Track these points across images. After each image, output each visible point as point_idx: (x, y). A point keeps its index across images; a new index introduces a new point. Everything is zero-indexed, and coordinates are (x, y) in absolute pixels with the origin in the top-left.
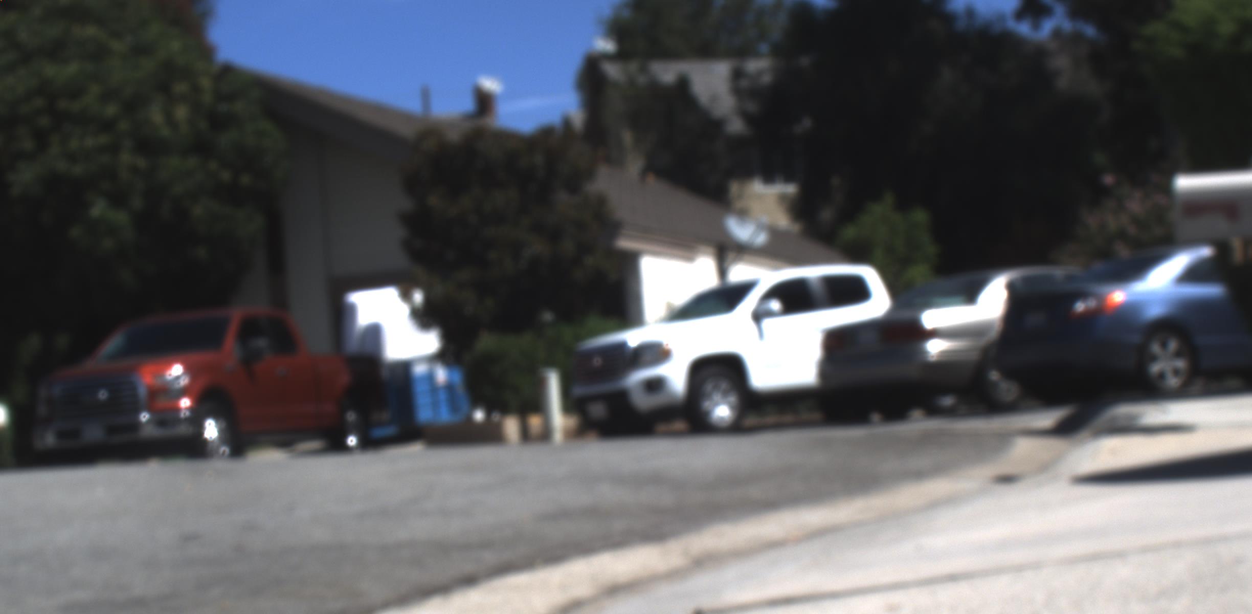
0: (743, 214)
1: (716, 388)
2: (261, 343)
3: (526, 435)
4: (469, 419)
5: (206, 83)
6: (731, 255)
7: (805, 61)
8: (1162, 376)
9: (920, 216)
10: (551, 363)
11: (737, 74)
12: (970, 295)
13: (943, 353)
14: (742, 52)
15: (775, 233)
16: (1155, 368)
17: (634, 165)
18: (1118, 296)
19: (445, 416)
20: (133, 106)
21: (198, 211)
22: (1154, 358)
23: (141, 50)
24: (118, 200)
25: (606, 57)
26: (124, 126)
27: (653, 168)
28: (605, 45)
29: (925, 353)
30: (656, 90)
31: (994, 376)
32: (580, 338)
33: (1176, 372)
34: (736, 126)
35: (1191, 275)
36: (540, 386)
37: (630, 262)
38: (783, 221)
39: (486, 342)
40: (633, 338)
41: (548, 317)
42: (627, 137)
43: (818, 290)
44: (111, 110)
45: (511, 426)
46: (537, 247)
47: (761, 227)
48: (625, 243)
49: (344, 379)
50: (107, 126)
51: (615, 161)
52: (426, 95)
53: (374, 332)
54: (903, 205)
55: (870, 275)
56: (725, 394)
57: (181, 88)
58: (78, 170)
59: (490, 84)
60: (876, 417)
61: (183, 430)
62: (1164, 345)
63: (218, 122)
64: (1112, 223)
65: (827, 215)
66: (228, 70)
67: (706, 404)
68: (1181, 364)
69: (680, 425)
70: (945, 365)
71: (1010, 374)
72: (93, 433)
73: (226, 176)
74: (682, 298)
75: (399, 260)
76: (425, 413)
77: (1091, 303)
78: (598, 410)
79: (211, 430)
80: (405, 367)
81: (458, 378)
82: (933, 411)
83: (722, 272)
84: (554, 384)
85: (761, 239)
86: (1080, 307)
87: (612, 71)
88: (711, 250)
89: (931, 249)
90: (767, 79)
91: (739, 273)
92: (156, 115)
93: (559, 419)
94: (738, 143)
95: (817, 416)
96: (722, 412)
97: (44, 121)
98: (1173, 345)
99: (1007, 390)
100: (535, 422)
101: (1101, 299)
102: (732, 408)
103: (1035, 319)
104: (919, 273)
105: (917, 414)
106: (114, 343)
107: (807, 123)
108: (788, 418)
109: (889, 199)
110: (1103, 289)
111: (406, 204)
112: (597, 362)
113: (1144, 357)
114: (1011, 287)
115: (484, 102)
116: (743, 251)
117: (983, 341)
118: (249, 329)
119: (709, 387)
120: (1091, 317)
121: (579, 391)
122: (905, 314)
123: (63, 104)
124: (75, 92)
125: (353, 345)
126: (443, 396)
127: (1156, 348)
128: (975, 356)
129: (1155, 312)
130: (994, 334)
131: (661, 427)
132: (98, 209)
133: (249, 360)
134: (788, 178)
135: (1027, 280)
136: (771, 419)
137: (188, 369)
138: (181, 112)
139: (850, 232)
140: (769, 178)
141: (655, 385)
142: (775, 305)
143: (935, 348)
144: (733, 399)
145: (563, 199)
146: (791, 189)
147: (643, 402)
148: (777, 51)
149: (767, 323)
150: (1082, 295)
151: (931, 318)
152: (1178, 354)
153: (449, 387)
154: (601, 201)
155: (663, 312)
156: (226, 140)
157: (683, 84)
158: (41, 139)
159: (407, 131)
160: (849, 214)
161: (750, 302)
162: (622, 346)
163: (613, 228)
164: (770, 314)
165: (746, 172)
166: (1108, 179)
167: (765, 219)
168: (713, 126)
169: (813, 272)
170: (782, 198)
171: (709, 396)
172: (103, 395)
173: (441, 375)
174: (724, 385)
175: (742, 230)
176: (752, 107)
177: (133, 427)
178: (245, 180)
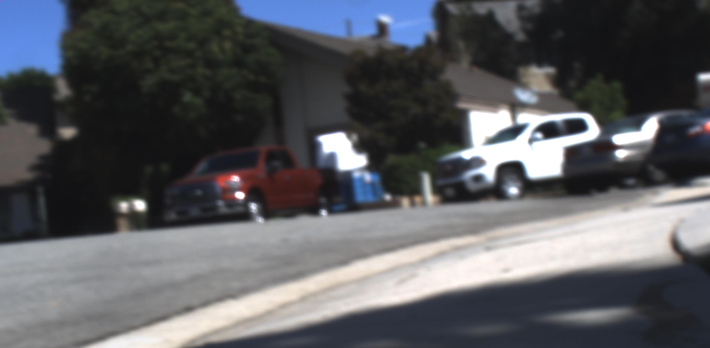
0: (525, 86)
2: (277, 164)
3: (413, 204)
4: (382, 199)
5: (240, 29)
6: (518, 109)
9: (617, 85)
10: (425, 169)
11: (521, 9)
12: (637, 125)
13: (627, 158)
15: (542, 96)
17: (465, 62)
19: (370, 198)
20: (203, 43)
21: (238, 96)
23: (206, 13)
25: (449, 1)
26: (199, 54)
27: (476, 63)
29: (614, 157)
30: (476, 18)
31: (652, 168)
32: (439, 156)
34: (521, 37)
36: (420, 181)
37: (464, 116)
38: (547, 88)
39: (392, 159)
40: (466, 155)
41: (422, 145)
42: (461, 44)
43: (562, 127)
45: (405, 201)
46: (415, 110)
47: (534, 94)
48: (462, 105)
49: (318, 181)
50: (189, 54)
51: (455, 60)
53: (332, 157)
54: (608, 79)
55: (588, 118)
57: (227, 32)
58: (176, 78)
59: (385, 19)
61: (240, 209)
65: (572, 84)
66: (250, 23)
67: (505, 187)
70: (627, 164)
71: (660, 166)
72: (195, 212)
73: (251, 77)
74: (493, 132)
75: (344, 118)
76: (360, 197)
77: (699, 129)
78: (450, 192)
80: (348, 174)
81: (376, 179)
83: (514, 118)
84: (426, 180)
85: (535, 99)
86: (693, 131)
87: (453, 9)
88: (507, 106)
90: (537, 11)
91: (523, 118)
92: (214, 47)
93: (430, 197)
94: (522, 46)
95: (563, 191)
96: (513, 191)
97: (158, 53)
99: (658, 175)
100: (418, 199)
101: (703, 126)
102: (519, 189)
104: (617, 115)
105: (613, 188)
106: (202, 166)
107: (560, 34)
109: (600, 76)
111: (347, 89)
112: (449, 167)
114: (661, 123)
115: (382, 29)
116: (525, 106)
118: (271, 156)
119: (506, 178)
120: (698, 136)
121: (441, 182)
122: (606, 137)
123: (169, 44)
124: (173, 37)
125: (322, 163)
126: (369, 188)
130: (650, 147)
133: (271, 172)
134: (551, 63)
135: (669, 118)
137: (243, 178)
139: (579, 95)
140: (540, 63)
141: (479, 178)
142: (539, 135)
143: (621, 155)
144: (519, 184)
145: (428, 84)
146: (550, 70)
147: (473, 187)
149: (535, 144)
150: (694, 125)
151: (618, 139)
153: (372, 185)
155: (483, 140)
156: (251, 59)
157: (491, 15)
158: (157, 62)
159: (346, 50)
160: (582, 84)
162: (460, 159)
163: (455, 97)
164: (537, 140)
165: (527, 61)
167: (536, 88)
168: (507, 37)
169: (558, 118)
170: (547, 75)
171: (506, 183)
172: (199, 192)
173: (368, 177)
174: (514, 177)
175: (523, 96)
176: (529, 26)
177: (215, 208)
178: (263, 79)
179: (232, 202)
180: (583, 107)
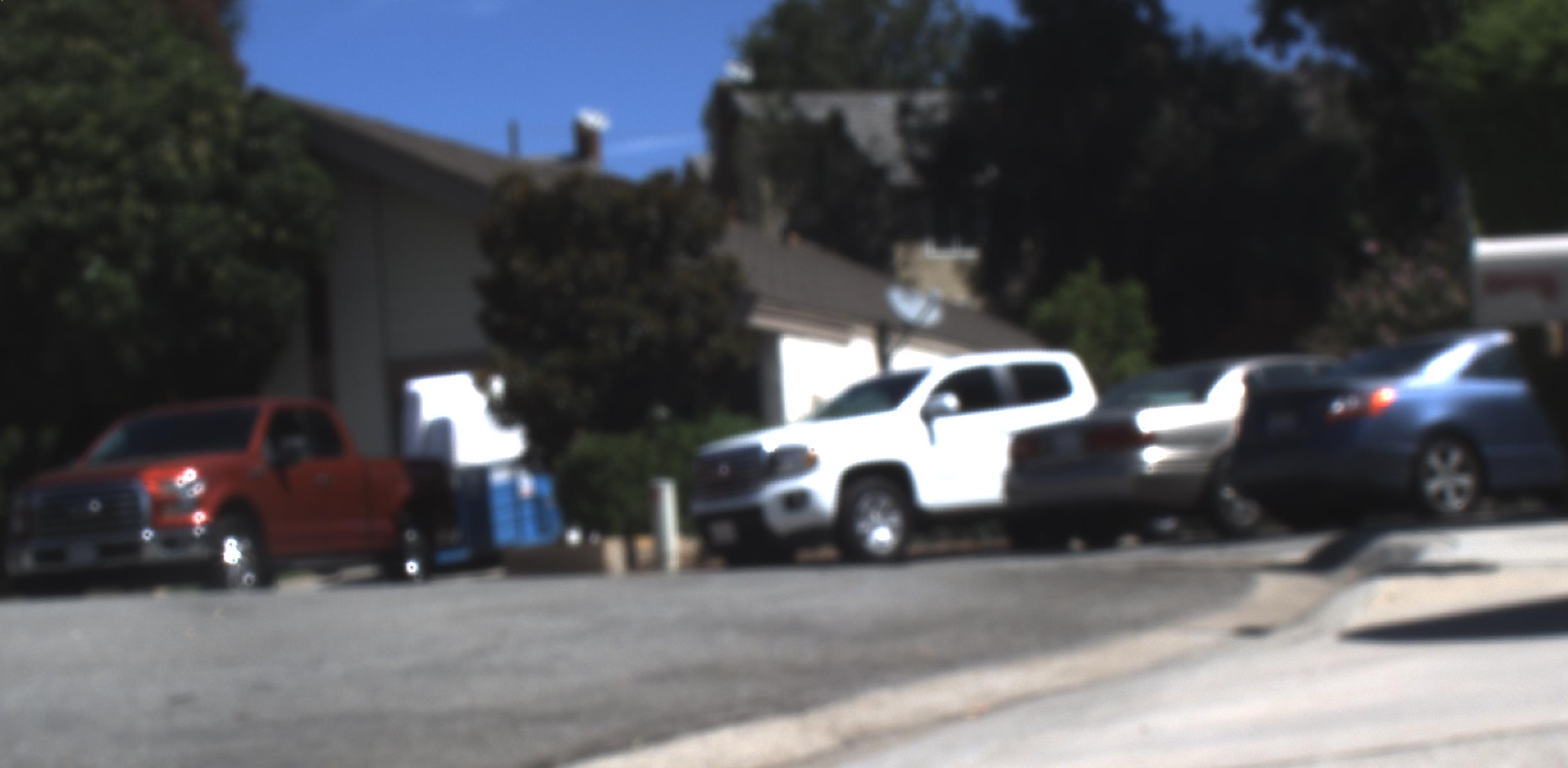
0: (910, 286)
1: (874, 505)
2: (298, 442)
3: (632, 562)
4: (561, 541)
5: (233, 113)
6: (894, 337)
7: (990, 95)
8: (1441, 495)
9: (1135, 290)
10: (665, 471)
11: (904, 110)
12: (1198, 390)
13: (1163, 464)
14: (911, 83)
15: (949, 309)
16: (1433, 486)
17: (774, 223)
18: (1387, 394)
19: (531, 537)
20: (139, 140)
21: (221, 274)
22: (1431, 473)
23: (152, 70)
24: (119, 258)
25: (740, 86)
26: (127, 165)
27: (798, 227)
28: (739, 72)
29: (1141, 463)
30: (803, 129)
31: (1228, 493)
32: (702, 440)
33: (1460, 491)
34: (903, 175)
35: (1479, 368)
36: (651, 500)
38: (961, 295)
39: (584, 444)
40: (769, 441)
41: (662, 412)
42: (766, 188)
43: (1005, 382)
44: (111, 145)
45: (614, 551)
46: (649, 325)
47: (932, 302)
48: (760, 321)
49: (403, 488)
50: (106, 165)
51: (750, 217)
52: (513, 132)
53: (443, 429)
54: (1113, 276)
55: (1071, 364)
56: (886, 513)
57: (200, 118)
58: (70, 220)
59: (594, 119)
60: (1076, 544)
61: (197, 552)
62: (1444, 457)
63: (248, 162)
64: (1376, 303)
65: (1015, 287)
66: (261, 96)
67: (862, 526)
68: (1466, 481)
69: (828, 552)
70: (1165, 479)
71: (1247, 491)
72: (82, 554)
73: (257, 230)
74: (832, 391)
75: (475, 339)
76: (505, 533)
77: (1353, 403)
78: (724, 532)
79: (232, 552)
80: (481, 474)
81: (547, 489)
82: (1150, 537)
83: (884, 358)
84: (668, 498)
85: (933, 317)
86: (1338, 407)
87: (747, 104)
88: (869, 330)
89: (1148, 332)
90: (942, 117)
91: (905, 359)
92: (169, 152)
93: (675, 543)
94: (904, 196)
95: (1002, 541)
96: (882, 535)
97: (27, 158)
98: (1456, 457)
99: (1244, 511)
100: (644, 545)
101: (1365, 397)
102: (894, 530)
103: (1281, 423)
104: (1132, 361)
105: (1129, 540)
106: (110, 440)
107: (990, 174)
108: (965, 544)
109: (1095, 267)
110: (1367, 385)
111: (484, 268)
112: (724, 470)
113: (1419, 472)
115: (586, 141)
116: (910, 331)
117: (1213, 450)
118: (283, 424)
119: (865, 504)
120: (1351, 420)
121: (701, 507)
122: (1116, 414)
123: (50, 137)
124: (67, 121)
125: (415, 447)
126: (528, 512)
127: (1434, 460)
128: (1203, 468)
129: (1433, 414)
130: (1229, 440)
131: (805, 554)
132: (94, 270)
133: (282, 463)
134: (968, 241)
135: (1270, 373)
136: (942, 545)
137: (203, 475)
138: (201, 149)
139: (1044, 310)
140: (943, 240)
141: (797, 501)
142: (950, 401)
143: (1153, 457)
144: (895, 519)
145: (682, 262)
146: (970, 255)
147: (781, 522)
148: (955, 82)
149: (939, 423)
150: (1340, 392)
151: (1148, 420)
152: (1462, 469)
153: (537, 501)
154: (731, 267)
155: (808, 408)
156: (257, 184)
157: (836, 123)
158: (23, 181)
159: (486, 176)
160: (1044, 287)
161: (919, 396)
162: (756, 451)
163: (746, 301)
164: (944, 412)
165: (914, 233)
166: (1371, 247)
167: (939, 292)
168: (874, 174)
169: (999, 360)
170: (960, 266)
171: (865, 516)
172: (95, 506)
173: (527, 484)
174: (885, 502)
175: (908, 306)
176: (923, 151)
177: (133, 547)
178: (282, 235)
180: (1054, 339)
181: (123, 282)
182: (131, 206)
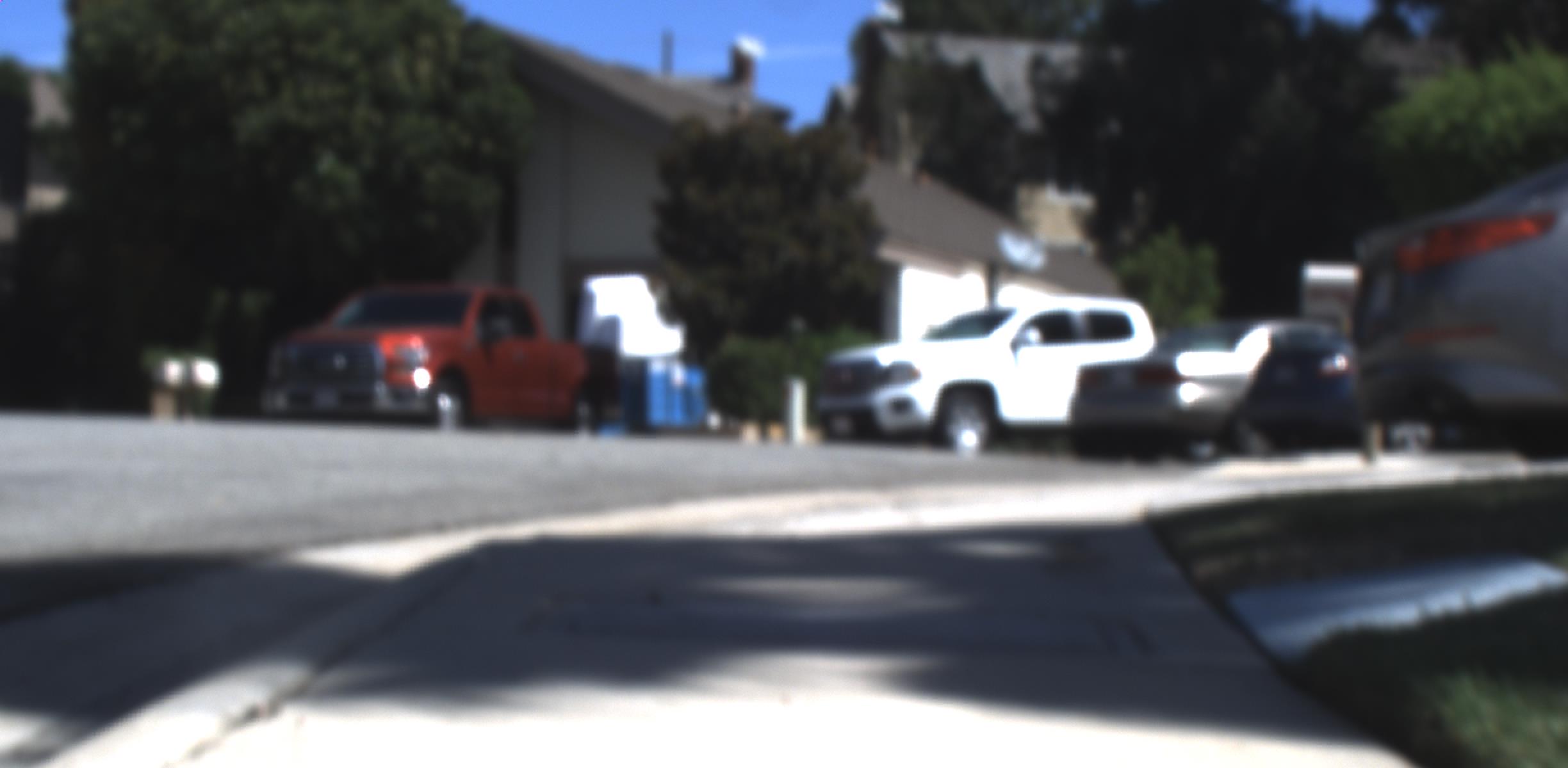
0: (1022, 228)
1: (964, 414)
2: (503, 324)
4: (705, 423)
5: (453, 39)
6: (1003, 276)
7: (1117, 55)
9: (1207, 254)
10: (798, 371)
11: (1038, 64)
12: (1230, 340)
13: (1198, 399)
14: (1049, 32)
15: (1056, 253)
17: (906, 166)
19: (678, 417)
20: (374, 56)
21: (432, 175)
24: (348, 155)
25: (889, 26)
26: (363, 77)
27: (929, 166)
28: (889, 12)
29: (1173, 397)
30: (942, 71)
31: (1244, 427)
32: (829, 350)
34: (1030, 122)
36: (785, 396)
37: (889, 275)
38: (1070, 236)
39: (733, 345)
40: (884, 355)
41: (798, 324)
42: (904, 122)
43: (1080, 324)
44: (351, 59)
45: (750, 433)
46: (793, 252)
47: (1039, 247)
48: (888, 253)
49: (579, 368)
50: (345, 76)
51: (887, 153)
53: (612, 325)
54: (1190, 239)
55: (1136, 313)
56: (973, 421)
57: (426, 41)
58: (309, 120)
59: (751, 46)
61: (418, 406)
63: (462, 80)
65: (1126, 236)
66: (476, 29)
67: (953, 429)
70: (1198, 415)
72: (327, 399)
73: (466, 141)
74: (944, 318)
75: (648, 248)
76: (657, 413)
78: (842, 425)
79: (445, 403)
80: (640, 366)
81: (698, 380)
83: (991, 293)
84: (798, 398)
85: (1037, 260)
87: (896, 44)
89: (1213, 289)
90: (1071, 73)
91: (1014, 296)
92: (397, 68)
93: (801, 432)
94: (1030, 142)
96: (969, 439)
97: (278, 65)
100: (775, 432)
102: (979, 436)
103: (1286, 374)
104: (1198, 314)
106: (349, 310)
107: (1114, 127)
109: (1175, 231)
111: (658, 191)
112: (846, 377)
114: (1275, 342)
115: (741, 67)
116: (1015, 272)
117: (1239, 393)
118: (491, 309)
119: (957, 412)
121: (826, 403)
122: (1164, 358)
123: (299, 48)
124: (313, 35)
125: (588, 334)
126: (678, 401)
132: (327, 163)
133: (489, 341)
134: (1088, 186)
135: (1291, 337)
137: (428, 344)
138: (425, 68)
139: (1128, 265)
140: (1065, 184)
141: (903, 406)
142: (1034, 335)
143: (1189, 395)
144: (980, 426)
145: (825, 202)
146: (1083, 201)
147: (888, 420)
148: (1087, 40)
149: (1023, 351)
151: (1188, 362)
153: (686, 391)
154: (867, 210)
155: (924, 330)
156: (469, 102)
157: (973, 73)
158: (274, 83)
159: (673, 112)
161: (1010, 328)
162: (870, 362)
163: (876, 233)
164: (1028, 343)
165: (1038, 177)
167: (1048, 239)
168: (1004, 121)
169: (1078, 305)
170: (1076, 213)
171: (956, 422)
172: (340, 362)
173: (679, 375)
174: (973, 412)
175: (1016, 250)
176: (1051, 104)
177: (368, 397)
178: (487, 147)
179: (404, 390)
180: (1133, 289)
181: (349, 176)
182: (363, 113)
